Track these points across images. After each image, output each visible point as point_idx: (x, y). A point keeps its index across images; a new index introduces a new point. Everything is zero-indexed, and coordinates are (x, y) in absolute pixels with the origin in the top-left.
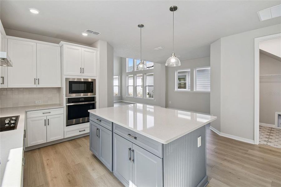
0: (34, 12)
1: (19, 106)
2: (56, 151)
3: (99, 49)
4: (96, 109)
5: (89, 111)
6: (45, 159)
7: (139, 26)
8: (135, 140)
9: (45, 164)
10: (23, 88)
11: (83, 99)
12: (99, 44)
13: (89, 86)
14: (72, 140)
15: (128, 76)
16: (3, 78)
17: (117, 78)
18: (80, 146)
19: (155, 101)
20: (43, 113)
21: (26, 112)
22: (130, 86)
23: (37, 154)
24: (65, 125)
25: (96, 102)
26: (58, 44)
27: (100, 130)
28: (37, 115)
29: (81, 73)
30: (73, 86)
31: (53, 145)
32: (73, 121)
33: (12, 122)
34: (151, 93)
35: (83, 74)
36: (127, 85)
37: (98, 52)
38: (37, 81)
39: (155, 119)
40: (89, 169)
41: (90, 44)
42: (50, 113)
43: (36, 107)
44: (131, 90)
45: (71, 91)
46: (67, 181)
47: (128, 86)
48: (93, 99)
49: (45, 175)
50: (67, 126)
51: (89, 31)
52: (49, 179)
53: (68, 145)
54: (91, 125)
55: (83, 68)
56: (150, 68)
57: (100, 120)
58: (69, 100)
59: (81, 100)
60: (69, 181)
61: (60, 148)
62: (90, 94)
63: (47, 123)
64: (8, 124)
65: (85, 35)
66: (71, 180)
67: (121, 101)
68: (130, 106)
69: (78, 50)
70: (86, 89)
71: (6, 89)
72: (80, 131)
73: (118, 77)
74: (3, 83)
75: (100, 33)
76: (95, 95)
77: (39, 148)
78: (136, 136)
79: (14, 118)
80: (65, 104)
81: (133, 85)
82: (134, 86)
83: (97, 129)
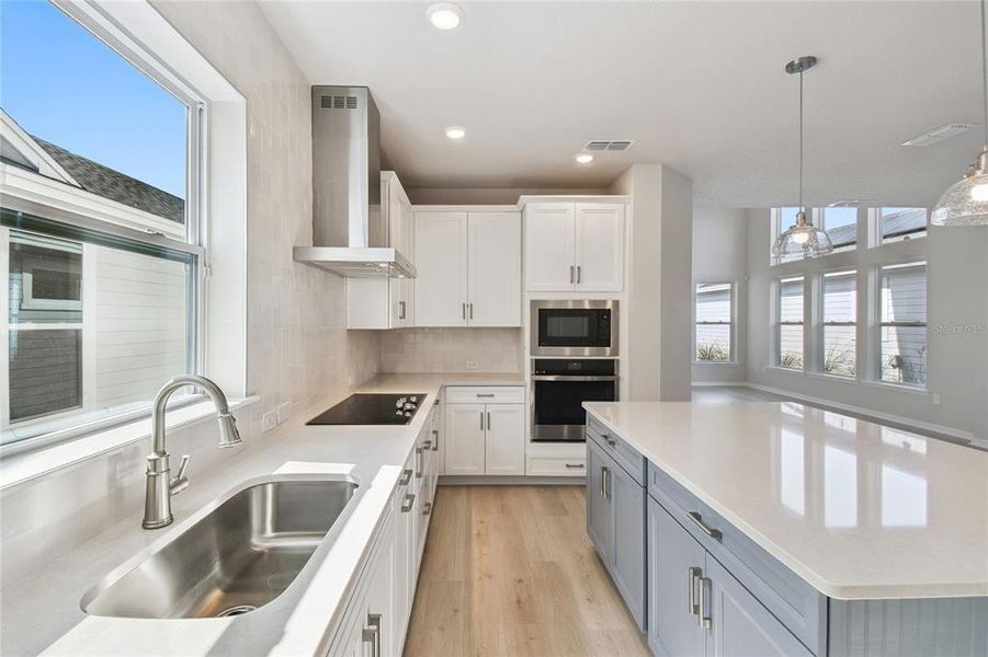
0: (456, 134)
1: (436, 371)
2: (502, 506)
3: (632, 196)
4: (618, 400)
5: (585, 405)
6: (475, 518)
7: (791, 68)
8: (714, 540)
9: (474, 532)
10: (444, 328)
11: (579, 367)
12: (632, 183)
13: (597, 324)
14: (547, 487)
15: (779, 280)
16: (403, 304)
17: (724, 292)
18: (566, 513)
19: (937, 401)
20: (479, 396)
21: (443, 388)
22: (787, 323)
23: (461, 501)
24: (529, 437)
25: (618, 379)
26: (515, 204)
27: (613, 476)
28: (464, 398)
29: (572, 282)
30: (551, 323)
31: (499, 486)
32: (563, 429)
33: (408, 406)
34: (914, 361)
35: (579, 287)
36: (772, 321)
37: (628, 207)
38: (468, 310)
39: (930, 488)
40: (578, 590)
41: (603, 184)
42: (492, 396)
43: (468, 378)
44: (793, 343)
45: (544, 338)
46: (515, 599)
47: (779, 324)
48: (609, 367)
49: (468, 558)
50: (534, 440)
51: (596, 146)
52: (476, 575)
53: (534, 498)
54: (590, 452)
55: (579, 268)
56: (912, 236)
57: (611, 440)
58: (541, 367)
59: (570, 367)
60: (519, 602)
61: (513, 500)
62: (590, 351)
63: (485, 422)
64: (401, 409)
65: (585, 159)
66: (523, 600)
67: (746, 384)
68: (785, 408)
69: (564, 211)
70: (585, 334)
71: (414, 330)
72: (568, 466)
73: (727, 287)
74: (403, 317)
75: (632, 141)
76: (617, 355)
77: (469, 486)
78: (721, 530)
79: (414, 399)
80: (528, 376)
81: (802, 319)
82: (806, 323)
83: (605, 469)
